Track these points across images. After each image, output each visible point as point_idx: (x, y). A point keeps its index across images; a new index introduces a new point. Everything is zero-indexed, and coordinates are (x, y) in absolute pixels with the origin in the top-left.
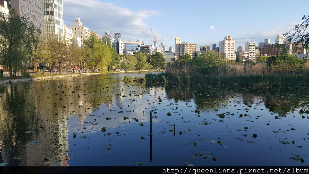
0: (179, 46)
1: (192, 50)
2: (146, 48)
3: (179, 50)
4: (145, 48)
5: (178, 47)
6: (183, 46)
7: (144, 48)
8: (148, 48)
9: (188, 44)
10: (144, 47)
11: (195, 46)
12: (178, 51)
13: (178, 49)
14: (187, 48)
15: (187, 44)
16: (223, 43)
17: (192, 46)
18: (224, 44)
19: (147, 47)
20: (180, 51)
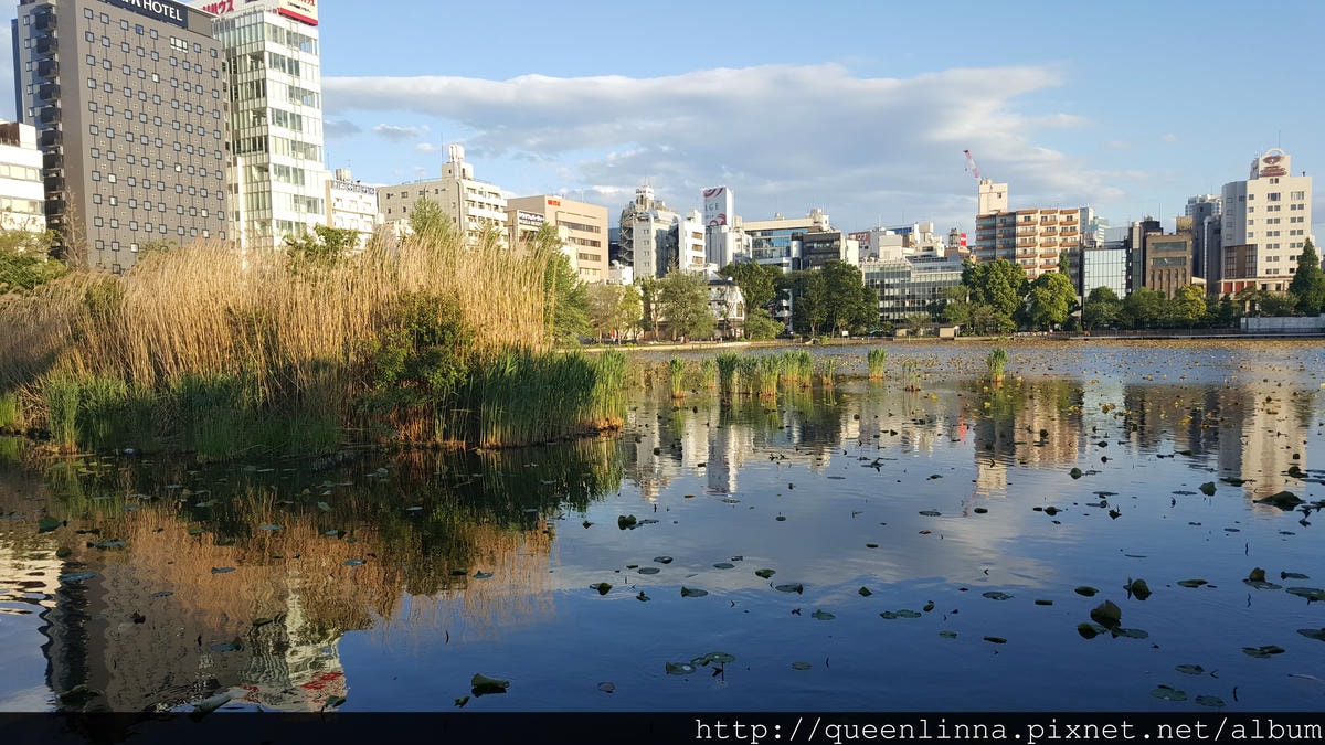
0: (991, 222)
1: (1059, 239)
2: (824, 242)
3: (988, 243)
4: (818, 242)
5: (985, 228)
6: (1009, 221)
7: (815, 245)
8: (832, 241)
9: (1035, 212)
10: (813, 242)
11: (1077, 217)
12: (985, 249)
13: (984, 238)
14: (1029, 229)
15: (1028, 215)
16: (1237, 195)
17: (1063, 218)
18: (1243, 199)
19: (827, 241)
20: (993, 248)
